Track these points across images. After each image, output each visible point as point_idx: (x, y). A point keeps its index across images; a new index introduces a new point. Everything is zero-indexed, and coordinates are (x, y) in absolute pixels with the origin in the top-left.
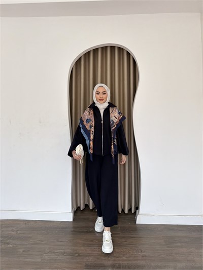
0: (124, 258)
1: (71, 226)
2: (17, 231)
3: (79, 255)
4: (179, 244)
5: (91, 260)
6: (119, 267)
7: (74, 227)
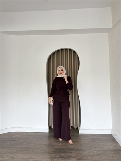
0: (72, 146)
1: (48, 134)
2: (22, 136)
3: (52, 145)
4: (98, 141)
5: (57, 147)
6: (70, 150)
7: (49, 135)
